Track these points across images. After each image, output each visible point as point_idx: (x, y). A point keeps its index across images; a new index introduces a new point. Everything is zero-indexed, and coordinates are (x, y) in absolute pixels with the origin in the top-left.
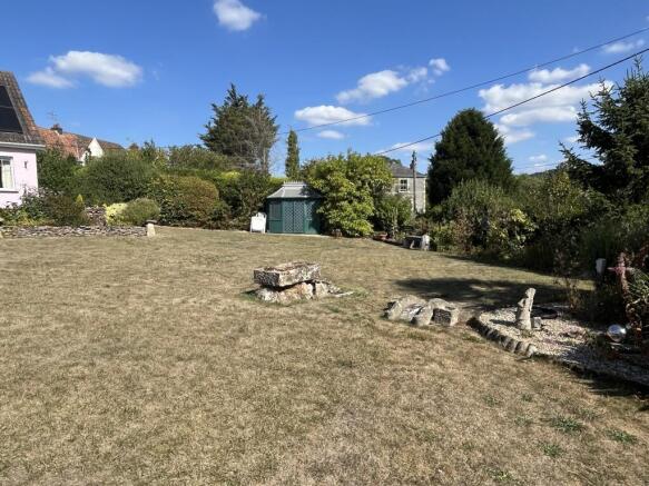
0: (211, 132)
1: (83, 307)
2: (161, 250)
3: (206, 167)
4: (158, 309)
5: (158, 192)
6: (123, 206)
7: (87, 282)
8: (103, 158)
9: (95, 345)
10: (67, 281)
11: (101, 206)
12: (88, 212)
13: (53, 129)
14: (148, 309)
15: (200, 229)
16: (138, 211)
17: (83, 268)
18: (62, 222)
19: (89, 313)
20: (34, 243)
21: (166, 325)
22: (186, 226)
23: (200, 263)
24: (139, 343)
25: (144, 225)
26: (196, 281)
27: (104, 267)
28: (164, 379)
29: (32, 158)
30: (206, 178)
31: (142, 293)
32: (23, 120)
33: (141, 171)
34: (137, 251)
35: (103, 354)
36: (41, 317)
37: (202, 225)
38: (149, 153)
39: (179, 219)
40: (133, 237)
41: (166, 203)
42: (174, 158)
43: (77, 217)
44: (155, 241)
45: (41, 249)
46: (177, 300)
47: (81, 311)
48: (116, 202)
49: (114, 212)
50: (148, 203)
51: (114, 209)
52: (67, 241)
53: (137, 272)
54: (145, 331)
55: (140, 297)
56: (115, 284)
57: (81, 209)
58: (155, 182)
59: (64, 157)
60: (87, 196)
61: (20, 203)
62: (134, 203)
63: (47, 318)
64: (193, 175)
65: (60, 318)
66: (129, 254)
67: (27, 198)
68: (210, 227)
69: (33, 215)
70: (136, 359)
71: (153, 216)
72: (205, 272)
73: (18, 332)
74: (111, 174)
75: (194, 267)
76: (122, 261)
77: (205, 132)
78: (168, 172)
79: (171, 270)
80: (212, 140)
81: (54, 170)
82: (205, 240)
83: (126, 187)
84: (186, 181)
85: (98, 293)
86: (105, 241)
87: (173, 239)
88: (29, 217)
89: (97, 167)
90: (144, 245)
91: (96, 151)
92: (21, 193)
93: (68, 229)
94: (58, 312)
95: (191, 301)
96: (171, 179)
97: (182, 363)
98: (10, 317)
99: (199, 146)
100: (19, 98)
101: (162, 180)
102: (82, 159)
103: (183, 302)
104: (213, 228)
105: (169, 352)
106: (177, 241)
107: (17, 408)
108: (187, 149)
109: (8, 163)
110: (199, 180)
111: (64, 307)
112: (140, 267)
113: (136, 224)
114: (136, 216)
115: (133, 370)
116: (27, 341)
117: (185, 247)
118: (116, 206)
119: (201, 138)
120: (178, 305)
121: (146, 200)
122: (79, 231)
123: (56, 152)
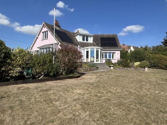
0: (165, 40)
1: (131, 89)
2: (150, 75)
3: (164, 51)
4: (151, 94)
5: (148, 59)
6: (139, 63)
7: (132, 83)
8: (134, 51)
9: (136, 100)
10: (127, 81)
11: (133, 63)
12: (131, 64)
13: (123, 45)
14: (148, 93)
15: (161, 70)
16: (143, 64)
17: (130, 78)
18: (125, 67)
19: (133, 91)
20: (119, 71)
21: (155, 99)
22: (156, 68)
23: (163, 81)
24: (148, 103)
25: (145, 68)
26: (162, 87)
27: (135, 79)
28: (157, 117)
29: (119, 52)
30: (164, 55)
31: (146, 88)
32: (118, 44)
33: (144, 53)
34: (143, 75)
35: (138, 103)
36: (123, 90)
37: (162, 68)
38: (146, 49)
39: (154, 66)
40: (142, 71)
41: (150, 62)
42: (153, 50)
43: (128, 65)
44: (148, 73)
45: (121, 73)
46: (157, 92)
47: (131, 90)
48: (137, 62)
49: (136, 64)
50: (146, 62)
51: (137, 64)
52: (126, 71)
53: (144, 81)
54: (148, 99)
55: (146, 89)
56: (139, 84)
57: (129, 64)
58: (147, 56)
59: (125, 51)
60: (130, 60)
61: (117, 62)
62: (142, 62)
63: (124, 90)
64: (159, 54)
65: (127, 91)
66: (141, 76)
67: (118, 61)
68: (165, 69)
69: (119, 65)
70: (147, 107)
71: (147, 66)
72: (165, 84)
73: (118, 93)
74: (136, 55)
75: (161, 82)
76: (139, 78)
77: (163, 41)
78: (151, 53)
79: (154, 82)
80: (165, 43)
81: (123, 54)
82: (164, 73)
83: (140, 58)
84: (157, 56)
85: (135, 86)
86: (134, 72)
87: (153, 72)
88: (118, 65)
89: (133, 53)
90: (145, 74)
91: (132, 49)
92: (117, 60)
93: (126, 68)
94: (126, 89)
95: (162, 93)
96: (152, 55)
97: (162, 113)
98: (117, 89)
99: (161, 45)
100: (118, 39)
101: (150, 56)
102: (129, 51)
103: (159, 93)
104: (165, 70)
105: (157, 108)
106: (154, 73)
107: (120, 112)
108: (158, 47)
109: (115, 53)
110: (161, 55)
111: (127, 88)
112: (144, 80)
113: (142, 68)
114: (142, 65)
115: (147, 111)
116: (120, 95)
117: (157, 75)
118: (137, 63)
119: (162, 43)
120: (158, 94)
121: (145, 61)
122: (128, 69)
123: (124, 50)
